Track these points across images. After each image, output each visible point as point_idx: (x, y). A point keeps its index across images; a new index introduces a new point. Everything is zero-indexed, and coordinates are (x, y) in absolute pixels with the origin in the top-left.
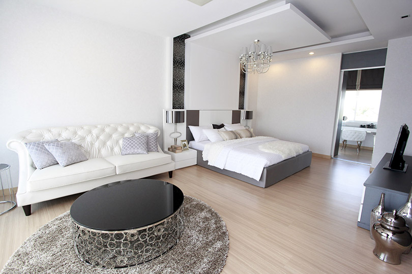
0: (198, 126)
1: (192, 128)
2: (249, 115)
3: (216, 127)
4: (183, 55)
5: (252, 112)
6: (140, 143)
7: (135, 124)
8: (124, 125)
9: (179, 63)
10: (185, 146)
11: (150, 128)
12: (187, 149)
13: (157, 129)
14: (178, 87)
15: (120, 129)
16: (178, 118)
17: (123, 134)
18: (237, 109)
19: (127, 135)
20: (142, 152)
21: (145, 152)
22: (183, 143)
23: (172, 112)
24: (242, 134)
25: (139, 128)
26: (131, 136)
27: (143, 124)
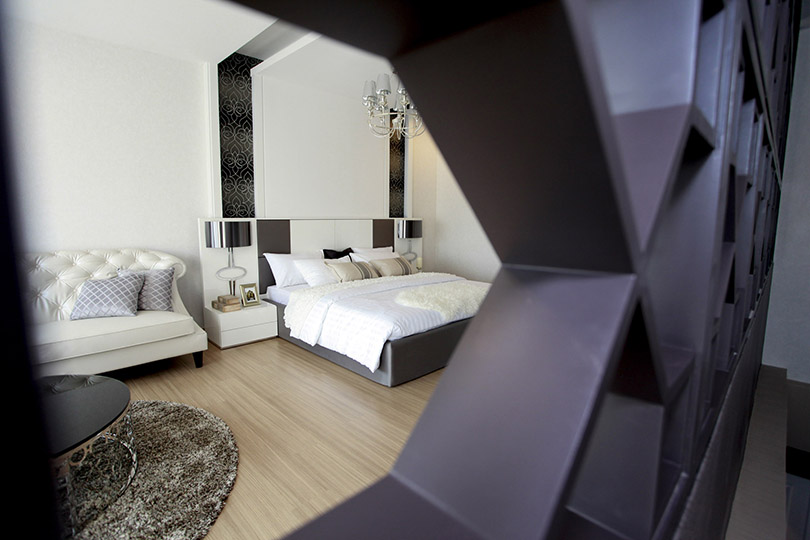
0: (289, 253)
1: (272, 259)
2: (413, 230)
3: (330, 254)
4: (247, 102)
5: (420, 222)
6: (118, 293)
7: (124, 252)
8: (94, 253)
9: (235, 119)
10: (251, 296)
11: (160, 259)
12: (256, 304)
13: (177, 261)
14: (237, 171)
15: (81, 263)
16: (236, 237)
17: (88, 274)
18: (386, 216)
19: (98, 275)
20: (119, 313)
21: (126, 313)
22: (247, 290)
23: (221, 223)
24: (385, 269)
25: (133, 260)
26: (110, 276)
27: (144, 251)
